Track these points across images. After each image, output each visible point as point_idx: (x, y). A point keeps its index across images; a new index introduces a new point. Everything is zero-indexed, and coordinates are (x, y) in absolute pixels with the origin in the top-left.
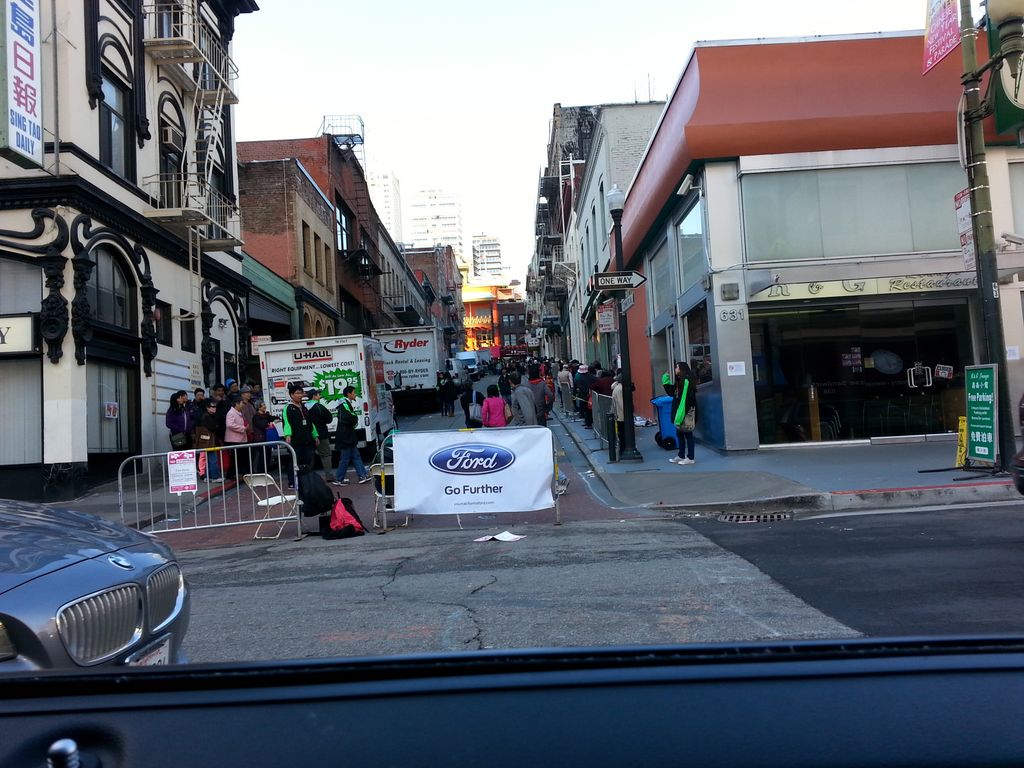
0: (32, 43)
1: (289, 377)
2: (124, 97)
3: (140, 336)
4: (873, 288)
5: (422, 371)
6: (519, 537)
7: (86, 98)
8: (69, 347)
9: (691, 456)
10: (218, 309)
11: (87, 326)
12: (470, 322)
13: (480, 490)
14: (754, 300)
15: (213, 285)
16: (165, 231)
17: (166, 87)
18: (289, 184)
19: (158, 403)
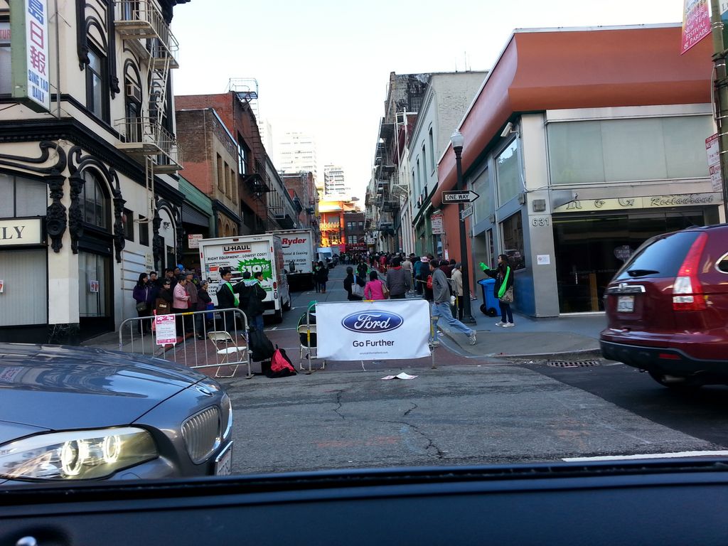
0: (42, 22)
1: (220, 264)
2: (101, 63)
3: (113, 234)
4: (639, 203)
5: (302, 260)
6: (414, 377)
7: (77, 63)
8: (67, 241)
9: (511, 321)
10: (163, 215)
11: (80, 226)
12: (324, 226)
13: (378, 343)
14: (557, 211)
15: (160, 198)
16: (131, 159)
17: (129, 55)
18: (208, 126)
19: (125, 282)
